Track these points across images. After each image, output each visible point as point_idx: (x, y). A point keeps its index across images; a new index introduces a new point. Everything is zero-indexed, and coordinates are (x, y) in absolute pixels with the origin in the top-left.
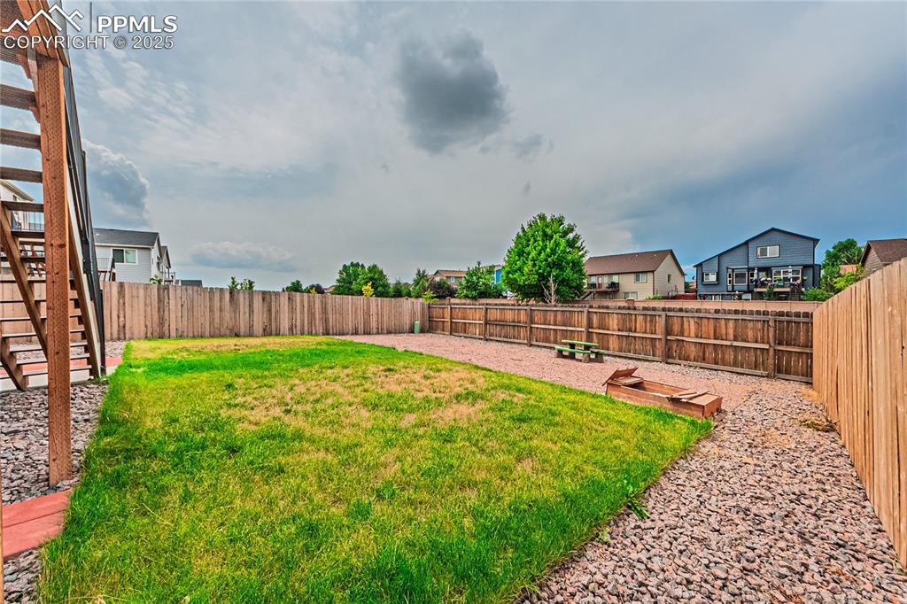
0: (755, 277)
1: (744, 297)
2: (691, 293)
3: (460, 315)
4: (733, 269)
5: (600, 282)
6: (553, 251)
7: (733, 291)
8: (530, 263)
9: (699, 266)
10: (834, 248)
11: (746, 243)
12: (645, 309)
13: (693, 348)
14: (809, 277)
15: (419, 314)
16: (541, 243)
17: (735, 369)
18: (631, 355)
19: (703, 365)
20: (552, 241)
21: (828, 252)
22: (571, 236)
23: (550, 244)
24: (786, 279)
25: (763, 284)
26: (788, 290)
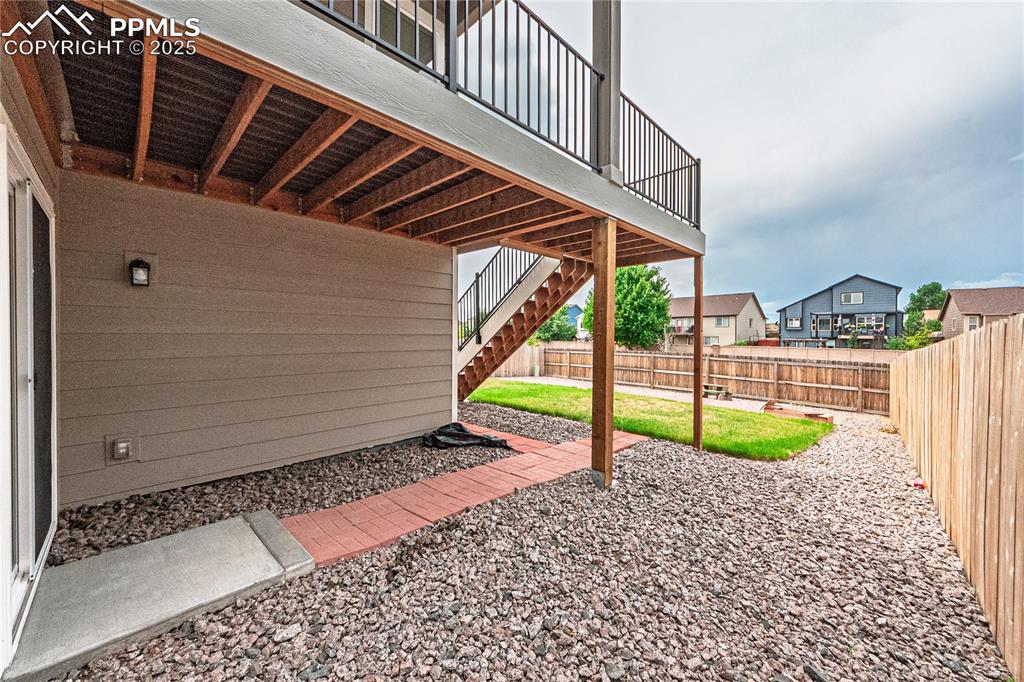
0: (839, 324)
1: (828, 344)
2: (774, 339)
3: (579, 360)
4: (817, 316)
5: (679, 325)
6: (639, 295)
7: (817, 337)
9: (783, 311)
10: (919, 291)
11: (831, 289)
12: (759, 358)
13: (799, 390)
14: (891, 325)
15: (537, 359)
16: (626, 286)
17: (833, 407)
18: (747, 396)
19: (807, 403)
20: (638, 285)
21: (912, 296)
22: (655, 279)
23: (636, 288)
24: (870, 327)
25: (847, 332)
26: (872, 337)
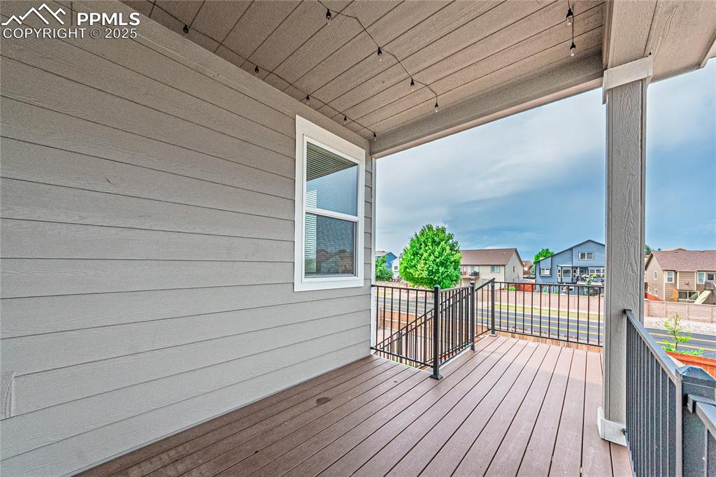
0: (577, 274)
4: (562, 267)
5: (465, 270)
6: (441, 254)
8: (422, 262)
9: (538, 263)
11: (571, 249)
16: (431, 247)
20: (440, 247)
23: (438, 249)
25: (583, 280)
